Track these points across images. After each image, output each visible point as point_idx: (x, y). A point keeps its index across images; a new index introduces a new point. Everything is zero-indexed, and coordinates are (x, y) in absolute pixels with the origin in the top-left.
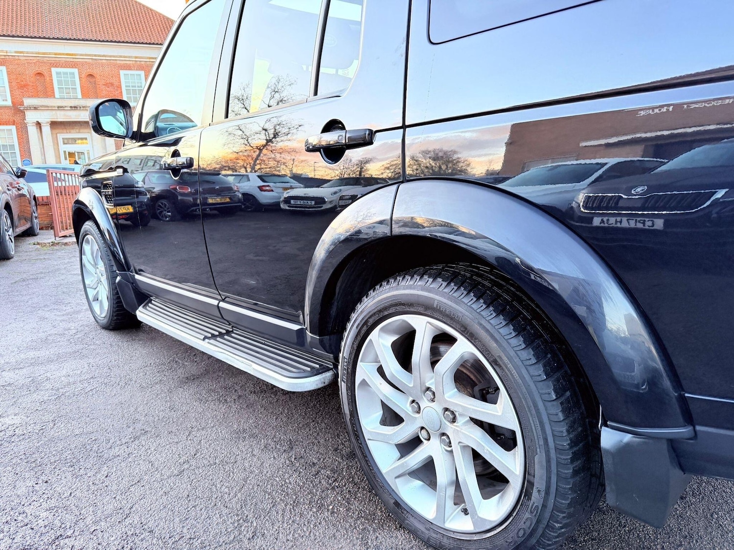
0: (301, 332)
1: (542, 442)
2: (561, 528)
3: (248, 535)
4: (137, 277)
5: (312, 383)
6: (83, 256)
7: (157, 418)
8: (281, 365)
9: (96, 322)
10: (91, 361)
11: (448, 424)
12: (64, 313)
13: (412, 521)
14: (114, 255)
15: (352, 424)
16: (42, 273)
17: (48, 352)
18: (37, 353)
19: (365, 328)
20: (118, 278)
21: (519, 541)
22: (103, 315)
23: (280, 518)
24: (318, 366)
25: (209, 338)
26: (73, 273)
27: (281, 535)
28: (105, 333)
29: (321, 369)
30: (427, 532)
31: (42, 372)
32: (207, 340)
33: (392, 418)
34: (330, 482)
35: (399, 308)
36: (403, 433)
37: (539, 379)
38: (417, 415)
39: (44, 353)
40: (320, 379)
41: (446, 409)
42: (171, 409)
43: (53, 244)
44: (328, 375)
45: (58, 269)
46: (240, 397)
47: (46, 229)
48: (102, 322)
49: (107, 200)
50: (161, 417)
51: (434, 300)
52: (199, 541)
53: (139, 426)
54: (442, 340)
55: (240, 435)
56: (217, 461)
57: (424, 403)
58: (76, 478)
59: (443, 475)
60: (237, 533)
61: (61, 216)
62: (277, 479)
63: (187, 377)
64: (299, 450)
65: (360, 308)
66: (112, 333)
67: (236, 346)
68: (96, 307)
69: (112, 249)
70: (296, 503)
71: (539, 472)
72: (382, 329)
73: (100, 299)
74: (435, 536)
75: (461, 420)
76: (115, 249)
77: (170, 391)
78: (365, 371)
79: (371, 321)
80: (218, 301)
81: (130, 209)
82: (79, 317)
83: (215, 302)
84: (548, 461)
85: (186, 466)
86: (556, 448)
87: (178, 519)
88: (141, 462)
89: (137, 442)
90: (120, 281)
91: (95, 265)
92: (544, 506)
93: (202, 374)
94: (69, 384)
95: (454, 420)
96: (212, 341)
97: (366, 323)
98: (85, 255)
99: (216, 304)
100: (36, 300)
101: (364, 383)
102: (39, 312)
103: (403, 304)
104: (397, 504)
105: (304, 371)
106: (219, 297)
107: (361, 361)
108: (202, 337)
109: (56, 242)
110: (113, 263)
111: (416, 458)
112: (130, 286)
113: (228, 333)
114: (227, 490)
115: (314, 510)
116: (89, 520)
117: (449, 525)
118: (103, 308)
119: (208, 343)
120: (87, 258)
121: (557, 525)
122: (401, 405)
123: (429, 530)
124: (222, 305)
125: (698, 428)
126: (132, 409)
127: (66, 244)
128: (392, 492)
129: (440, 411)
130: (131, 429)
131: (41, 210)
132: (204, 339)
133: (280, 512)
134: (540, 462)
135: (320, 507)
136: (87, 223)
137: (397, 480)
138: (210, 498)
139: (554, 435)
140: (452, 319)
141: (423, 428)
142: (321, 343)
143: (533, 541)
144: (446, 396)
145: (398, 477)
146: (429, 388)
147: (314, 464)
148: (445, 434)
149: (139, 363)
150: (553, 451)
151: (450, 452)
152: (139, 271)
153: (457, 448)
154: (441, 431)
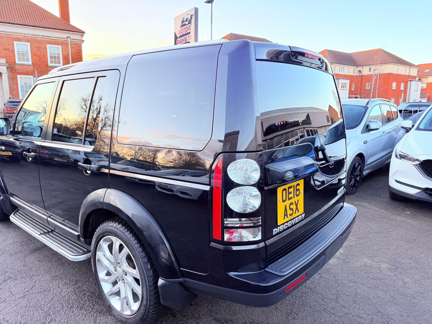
0: (78, 236)
1: (145, 283)
2: (153, 312)
3: (48, 321)
4: (11, 198)
5: (81, 258)
7: (17, 270)
8: (71, 249)
11: (124, 276)
13: (114, 312)
15: (95, 274)
19: (98, 239)
20: (2, 197)
21: (141, 317)
24: (86, 250)
27: (62, 320)
29: (87, 252)
30: (118, 316)
32: (41, 235)
33: (108, 274)
34: (89, 298)
36: (112, 278)
38: (116, 272)
40: (86, 256)
41: (124, 271)
42: (24, 266)
44: (90, 254)
50: (18, 270)
51: (117, 232)
53: (7, 275)
54: (121, 247)
55: (55, 278)
56: (42, 290)
57: (118, 268)
59: (123, 295)
60: (44, 320)
62: (67, 297)
64: (79, 284)
65: (97, 230)
67: (54, 239)
70: (72, 307)
71: (145, 293)
72: (104, 240)
74: (120, 317)
75: (128, 275)
77: (25, 256)
78: (99, 255)
79: (100, 237)
80: (47, 217)
83: (46, 218)
84: (147, 290)
85: (27, 293)
87: (20, 316)
88: (6, 292)
89: (5, 283)
90: (2, 199)
92: (147, 305)
93: (42, 247)
95: (126, 275)
96: (43, 236)
97: (98, 237)
99: (46, 219)
101: (99, 259)
103: (109, 232)
104: (109, 306)
105: (80, 252)
106: (47, 215)
107: (98, 251)
108: (39, 233)
111: (115, 289)
112: (8, 202)
113: (52, 231)
114: (43, 303)
115: (79, 309)
117: (125, 313)
119: (42, 237)
121: (151, 311)
122: (112, 269)
123: (118, 315)
124: (49, 219)
125: (185, 279)
126: (5, 266)
129: (122, 271)
130: (3, 276)
132: (40, 235)
133: (64, 311)
134: (145, 290)
135: (82, 308)
137: (110, 297)
138: (35, 307)
139: (148, 281)
141: (118, 277)
142: (85, 242)
143: (145, 317)
144: (123, 266)
145: (110, 295)
146: (119, 263)
147: (84, 290)
148: (124, 280)
149: (11, 241)
150: (148, 286)
151: (125, 286)
152: (12, 195)
153: (126, 284)
154: (122, 278)
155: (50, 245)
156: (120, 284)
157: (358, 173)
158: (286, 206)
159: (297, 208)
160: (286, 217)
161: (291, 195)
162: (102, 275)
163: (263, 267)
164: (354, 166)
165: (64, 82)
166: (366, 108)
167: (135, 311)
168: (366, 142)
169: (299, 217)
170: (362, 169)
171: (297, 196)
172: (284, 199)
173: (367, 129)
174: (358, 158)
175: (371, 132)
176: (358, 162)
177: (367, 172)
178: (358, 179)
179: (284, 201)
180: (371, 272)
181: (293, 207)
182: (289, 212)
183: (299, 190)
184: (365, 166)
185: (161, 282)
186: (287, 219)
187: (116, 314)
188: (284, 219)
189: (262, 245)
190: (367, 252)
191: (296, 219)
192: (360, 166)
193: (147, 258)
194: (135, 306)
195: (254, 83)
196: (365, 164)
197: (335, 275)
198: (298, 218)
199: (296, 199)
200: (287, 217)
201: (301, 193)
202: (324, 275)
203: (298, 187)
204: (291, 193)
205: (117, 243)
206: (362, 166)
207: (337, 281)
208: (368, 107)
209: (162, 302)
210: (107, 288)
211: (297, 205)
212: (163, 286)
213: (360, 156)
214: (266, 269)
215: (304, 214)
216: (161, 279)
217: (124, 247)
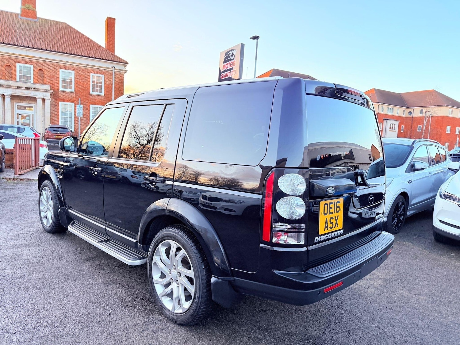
0: (136, 243)
1: (198, 281)
2: (203, 309)
3: (107, 314)
4: (69, 210)
5: (137, 263)
7: (74, 274)
8: (128, 255)
9: (43, 228)
10: (42, 247)
11: (178, 277)
12: (26, 222)
13: (166, 311)
14: (58, 196)
15: (150, 278)
16: (10, 198)
17: (21, 242)
18: (16, 242)
19: (157, 244)
20: (60, 210)
21: (192, 313)
22: (48, 226)
23: (120, 310)
24: (141, 256)
25: (100, 242)
26: (28, 199)
27: (119, 315)
28: (48, 234)
29: (142, 257)
30: (169, 314)
31: (20, 251)
32: (99, 243)
33: (163, 276)
34: (141, 300)
35: (167, 238)
36: (165, 281)
37: (200, 262)
38: (170, 275)
39: (19, 242)
40: (142, 261)
41: (178, 272)
42: (80, 271)
43: (14, 179)
44: (145, 260)
45: (19, 196)
46: (110, 268)
47: (8, 168)
48: (47, 229)
49: (59, 174)
51: (176, 236)
52: (90, 315)
53: (66, 277)
54: (178, 249)
55: (109, 282)
56: (99, 291)
57: (173, 270)
58: (42, 294)
59: (175, 295)
60: (104, 313)
62: (121, 298)
63: (88, 258)
64: (132, 289)
65: (156, 236)
66: (52, 234)
67: (111, 246)
68: (45, 221)
69: (58, 194)
70: (127, 306)
71: (198, 291)
72: (162, 244)
73: (48, 217)
74: (171, 315)
75: (182, 276)
76: (59, 194)
77: (80, 263)
78: (156, 258)
79: (159, 241)
80: (105, 227)
82: (34, 225)
83: (104, 227)
84: (200, 287)
85: (86, 292)
86: (202, 283)
87: (82, 309)
88: (68, 290)
89: (66, 283)
90: (60, 211)
91: (48, 201)
92: (198, 301)
94: (33, 257)
95: (180, 276)
96: (101, 243)
97: (157, 242)
98: (42, 195)
100: (10, 214)
101: (155, 263)
102: (13, 221)
103: (168, 237)
104: (161, 306)
105: (136, 258)
106: (106, 225)
107: (155, 256)
108: (97, 241)
109: (16, 178)
110: (58, 202)
111: (168, 290)
112: (65, 214)
113: (108, 240)
114: (101, 301)
116: (48, 308)
117: (176, 312)
118: (49, 222)
120: (44, 197)
121: (202, 308)
122: (166, 271)
123: (170, 314)
124: (107, 228)
125: (235, 278)
126: (63, 270)
127: (21, 180)
128: (161, 302)
129: (176, 272)
130: (63, 278)
131: (7, 157)
132: (98, 242)
133: (120, 308)
134: (198, 288)
135: (135, 308)
136: (46, 181)
137: (162, 297)
138: (95, 303)
139: (202, 280)
140: (181, 243)
141: (172, 279)
142: (143, 247)
143: (196, 313)
144: (178, 268)
145: (163, 296)
146: (174, 265)
147: (136, 294)
148: (177, 281)
149: (66, 250)
150: (201, 284)
151: (178, 286)
152: (70, 208)
153: (180, 285)
154: (176, 280)
156: (174, 286)
157: (401, 212)
158: (327, 219)
159: (336, 223)
160: (326, 229)
161: (332, 211)
162: (156, 276)
163: (304, 270)
164: (398, 205)
165: (133, 107)
166: (412, 148)
167: (186, 308)
168: (411, 182)
169: (339, 231)
170: (406, 208)
171: (337, 212)
172: (326, 212)
173: (412, 169)
174: (401, 196)
175: (416, 172)
176: (401, 201)
177: (412, 212)
178: (402, 218)
179: (325, 214)
180: (408, 302)
181: (334, 221)
182: (330, 225)
183: (339, 207)
184: (409, 206)
185: (213, 280)
186: (327, 231)
187: (168, 313)
188: (325, 230)
189: (304, 249)
190: (406, 285)
191: (336, 232)
192: (404, 205)
193: (202, 259)
194: (187, 305)
195: (304, 112)
196: (409, 203)
197: (372, 302)
198: (337, 232)
199: (336, 214)
200: (328, 229)
201: (341, 210)
202: (361, 301)
203: (338, 204)
204: (332, 208)
205: (174, 245)
206: (406, 206)
207: (374, 307)
208: (414, 147)
209: (213, 298)
210: (159, 289)
211: (336, 220)
212: (216, 283)
213: (404, 195)
214: (307, 272)
215: (343, 230)
216: (213, 276)
217: (181, 249)
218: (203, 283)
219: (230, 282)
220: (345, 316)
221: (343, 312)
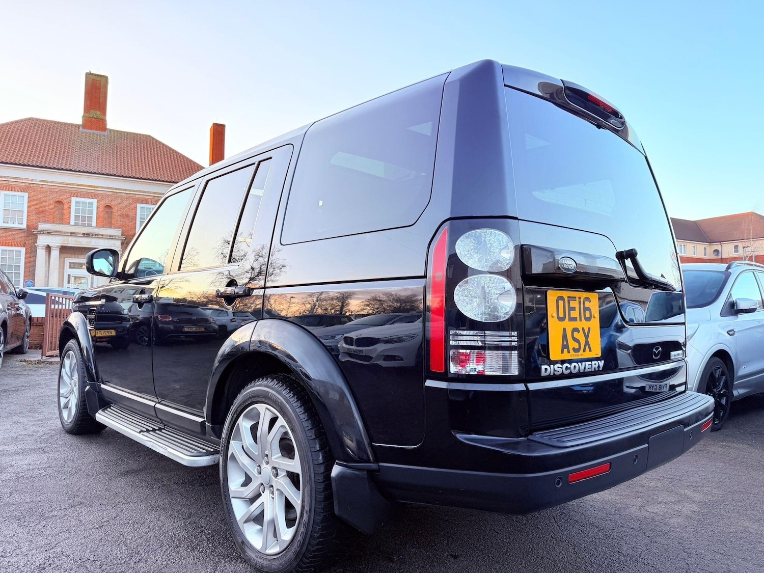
0: (203, 423)
1: (308, 479)
3: (135, 561)
4: (103, 386)
5: (204, 461)
6: (62, 369)
7: (94, 495)
8: (187, 448)
9: (62, 428)
10: (51, 455)
11: (274, 478)
12: (36, 419)
13: (250, 553)
14: (88, 369)
15: (224, 487)
16: (23, 386)
17: (15, 447)
18: (6, 448)
19: (235, 416)
20: (88, 387)
21: (298, 549)
22: (69, 421)
23: (162, 553)
24: (213, 450)
25: (144, 432)
26: (51, 388)
27: (158, 561)
28: (68, 437)
29: (211, 452)
31: (8, 461)
32: (142, 433)
33: (248, 481)
34: (209, 536)
35: (253, 400)
36: (251, 490)
37: (311, 438)
38: (259, 476)
39: (12, 448)
40: (211, 459)
41: (274, 468)
42: (107, 490)
43: (39, 362)
44: (216, 455)
45: (39, 384)
47: (35, 349)
48: (67, 426)
49: (90, 323)
50: (96, 495)
51: (269, 392)
52: (100, 562)
53: (78, 499)
54: (273, 421)
55: (153, 508)
56: (130, 522)
57: (264, 466)
58: (21, 526)
59: (267, 517)
60: (128, 559)
61: (52, 336)
62: (170, 533)
63: (127, 471)
64: (194, 519)
66: (74, 436)
68: (65, 414)
69: (87, 363)
70: (177, 547)
71: (307, 500)
72: (244, 416)
73: (70, 406)
74: (259, 560)
75: (280, 474)
76: (90, 364)
77: (110, 479)
78: (234, 446)
79: (239, 410)
80: (155, 403)
81: (113, 333)
82: (49, 423)
84: (311, 490)
85: (105, 524)
86: (315, 481)
87: (89, 551)
89: (73, 509)
90: (88, 389)
91: (71, 377)
92: (309, 521)
94: (29, 470)
95: (276, 475)
96: (146, 434)
97: (236, 411)
98: (64, 368)
99: (153, 405)
100: (13, 408)
101: (232, 455)
102: (14, 417)
103: (255, 397)
104: (243, 542)
105: (202, 452)
106: (157, 401)
107: (232, 441)
108: (139, 431)
109: (42, 360)
110: (86, 374)
112: (96, 395)
113: (160, 429)
114: (131, 538)
115: (189, 550)
116: (24, 549)
117: (269, 551)
118: (69, 415)
119: (142, 434)
120: (66, 370)
122: (253, 471)
123: (257, 557)
124: (158, 406)
125: (381, 464)
126: (76, 489)
127: (51, 363)
128: (242, 534)
129: (271, 470)
130: (71, 501)
131: (34, 330)
132: (140, 432)
133: (164, 550)
134: (307, 491)
135: (193, 550)
136: (71, 341)
137: (245, 524)
138: (116, 541)
139: (315, 473)
140: (276, 404)
141: (262, 484)
142: (213, 429)
143: (305, 548)
144: (273, 458)
145: (246, 522)
146: (267, 456)
147: (202, 527)
148: (272, 486)
149: (91, 459)
150: (313, 483)
151: (273, 498)
152: (104, 381)
153: (276, 493)
154: (270, 484)
155: (153, 446)
156: (266, 497)
157: (721, 390)
158: (564, 329)
159: (587, 343)
160: (565, 350)
161: (574, 314)
162: (235, 482)
163: (523, 435)
164: (712, 375)
165: (207, 184)
166: (727, 275)
167: (287, 541)
168: (732, 332)
169: (594, 362)
170: (729, 382)
171: (588, 319)
172: (561, 315)
173: (732, 310)
174: (718, 359)
175: (742, 317)
176: (719, 368)
177: (742, 391)
178: (724, 401)
179: (561, 319)
180: (760, 542)
181: (580, 336)
182: (572, 344)
183: (589, 309)
184: (735, 379)
185: (336, 470)
186: (566, 356)
187: (253, 555)
188: (562, 352)
189: (520, 387)
190: (749, 512)
191: (587, 363)
192: (724, 377)
193: (316, 431)
194: (287, 534)
196: (735, 374)
197: (681, 541)
198: (590, 363)
199: (585, 324)
200: (569, 352)
201: (594, 317)
202: (658, 539)
203: (587, 303)
204: (574, 309)
205: (265, 411)
206: (729, 378)
207: (686, 550)
208: (730, 273)
209: (336, 511)
210: (240, 510)
211: (587, 337)
212: (341, 476)
213: (721, 355)
214: (530, 437)
215: (603, 361)
216: (338, 464)
217: (277, 418)
218: (317, 480)
219: (370, 472)
220: (625, 567)
221: (623, 559)
